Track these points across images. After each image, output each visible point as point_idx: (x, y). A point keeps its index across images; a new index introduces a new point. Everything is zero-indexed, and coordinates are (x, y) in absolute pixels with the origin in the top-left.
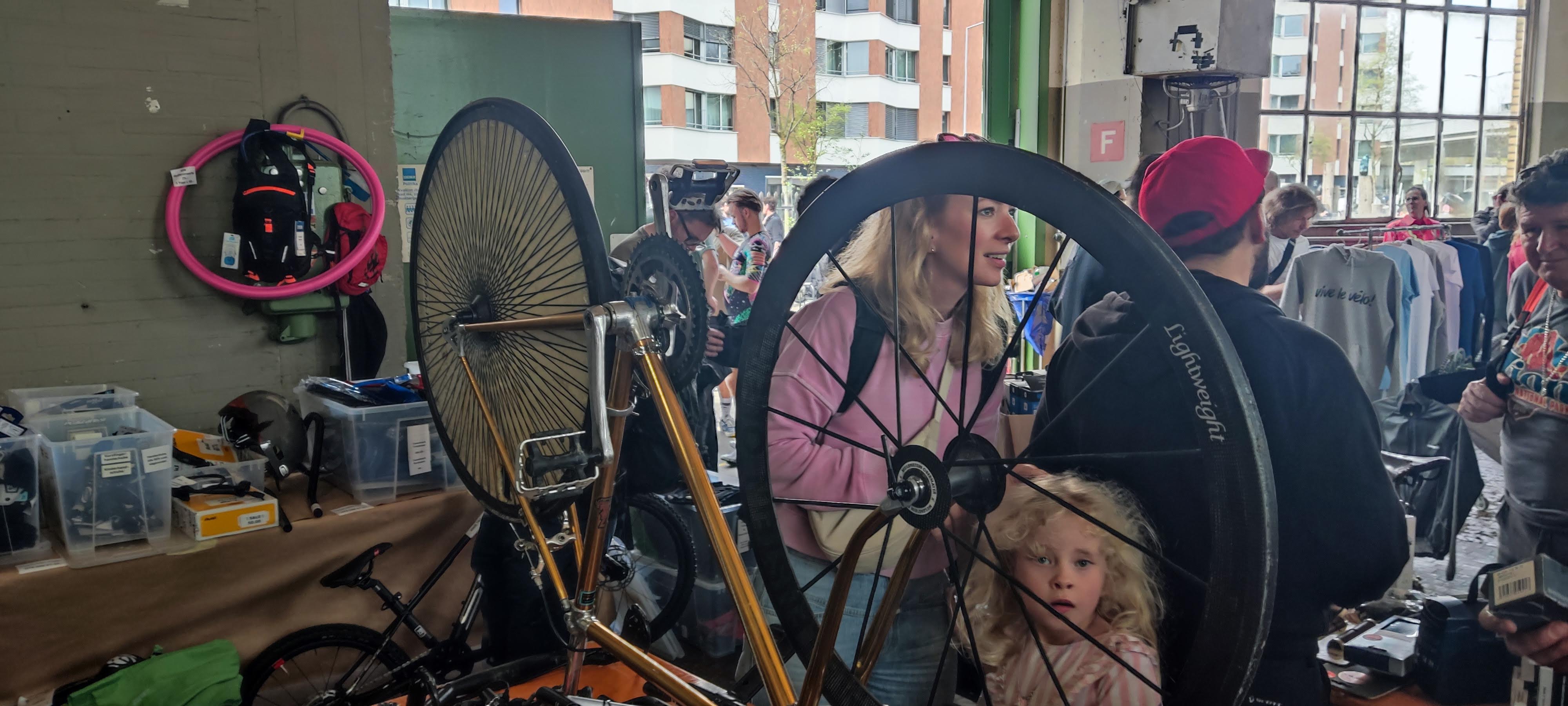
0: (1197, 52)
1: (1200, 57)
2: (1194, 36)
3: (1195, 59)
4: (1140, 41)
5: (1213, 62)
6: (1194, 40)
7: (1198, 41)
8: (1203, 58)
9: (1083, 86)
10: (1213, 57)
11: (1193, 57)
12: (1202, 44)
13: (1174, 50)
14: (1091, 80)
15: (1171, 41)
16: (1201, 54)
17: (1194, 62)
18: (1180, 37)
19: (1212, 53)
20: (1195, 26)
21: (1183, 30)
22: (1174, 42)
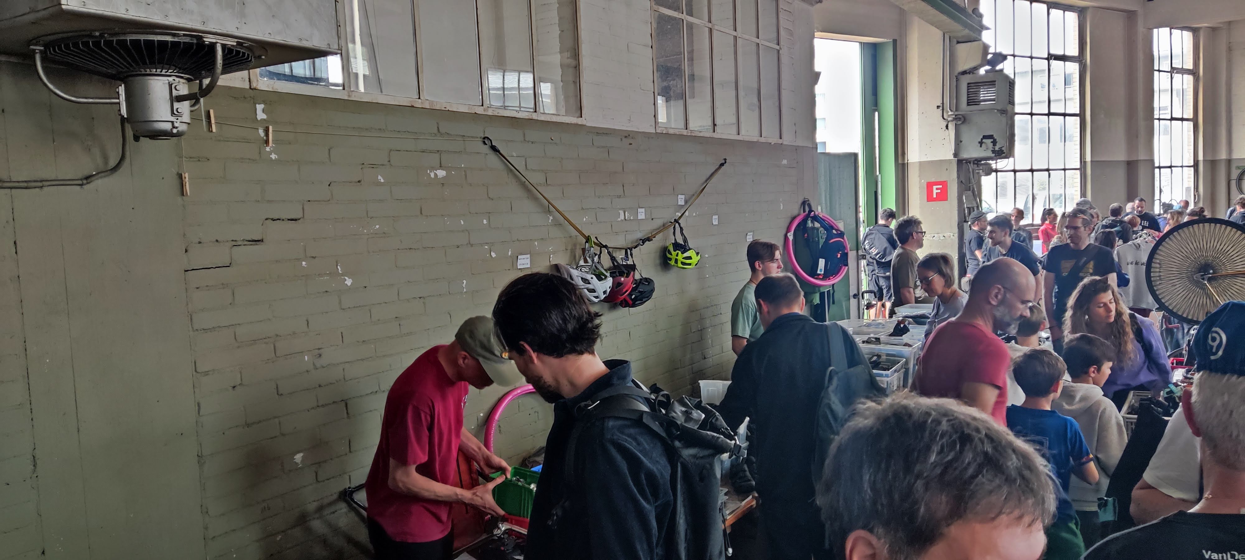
0: (994, 148)
1: (996, 151)
2: (992, 140)
3: (993, 152)
4: (961, 142)
5: (1004, 153)
6: (992, 142)
7: (994, 143)
8: (998, 151)
9: (920, 163)
10: (1003, 151)
11: (992, 151)
12: (997, 144)
13: (981, 146)
14: (924, 159)
15: (979, 143)
16: (997, 148)
17: (993, 153)
18: (984, 140)
19: (1003, 149)
20: (992, 135)
21: (985, 137)
22: (981, 143)
